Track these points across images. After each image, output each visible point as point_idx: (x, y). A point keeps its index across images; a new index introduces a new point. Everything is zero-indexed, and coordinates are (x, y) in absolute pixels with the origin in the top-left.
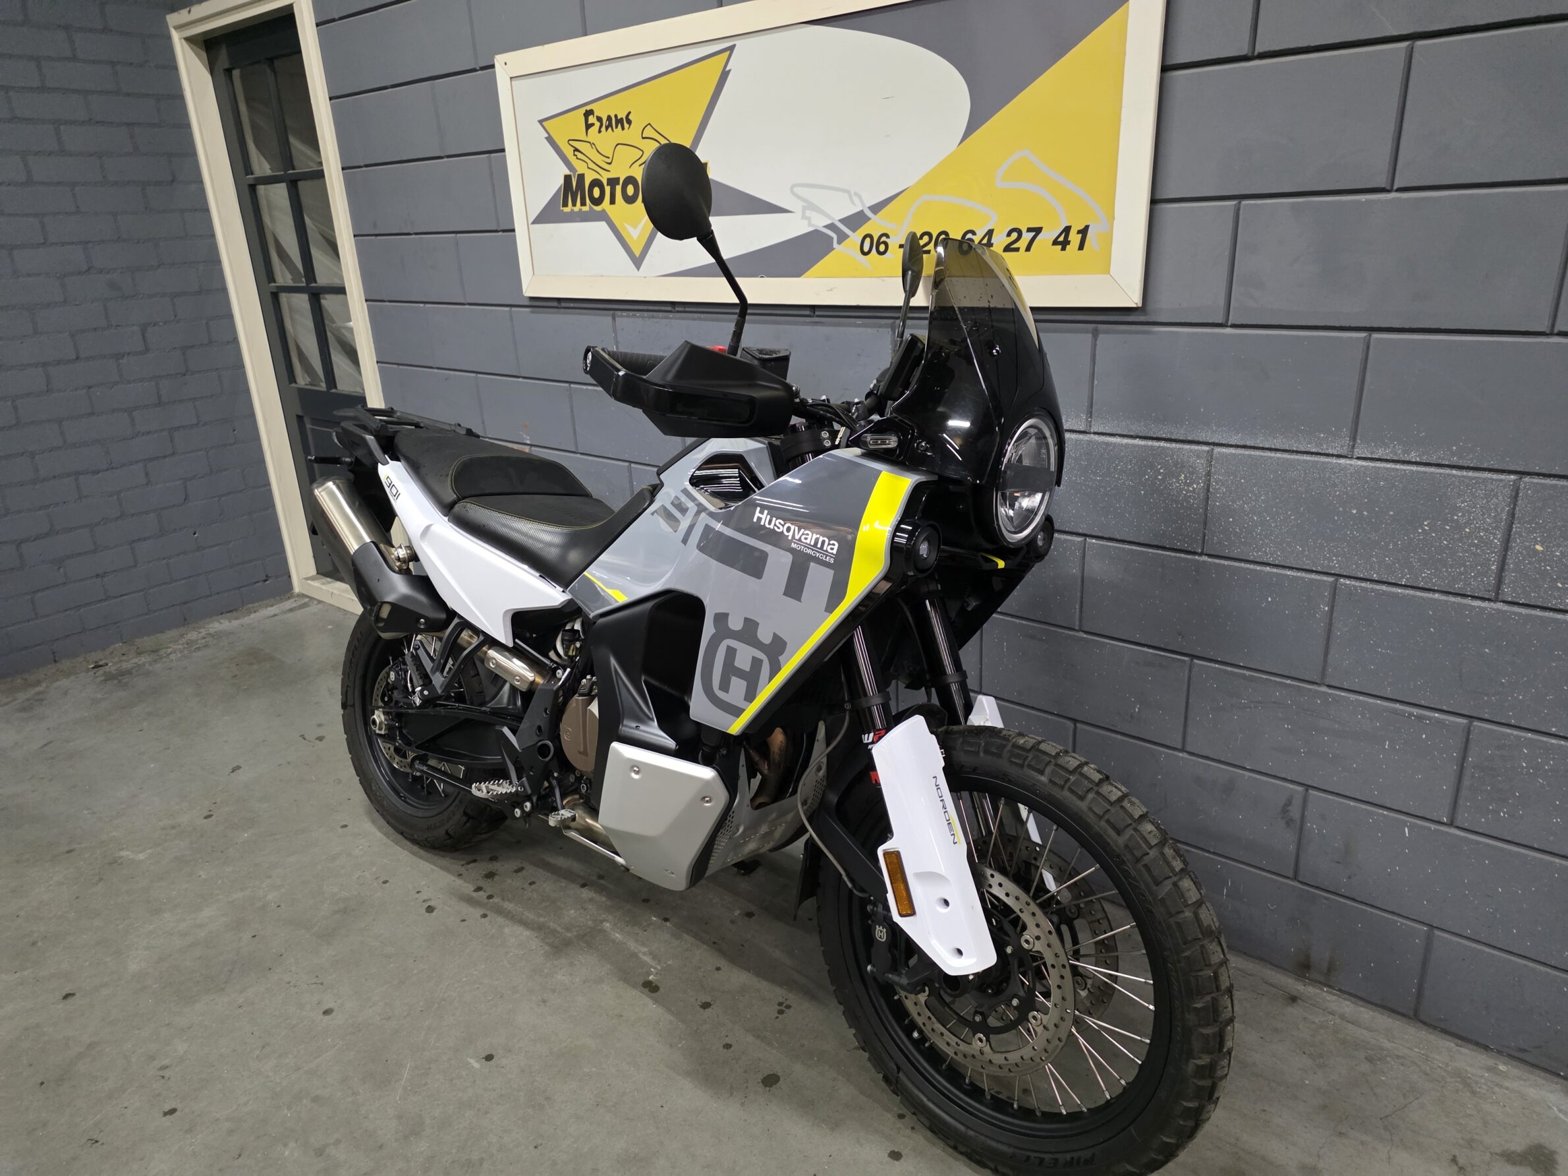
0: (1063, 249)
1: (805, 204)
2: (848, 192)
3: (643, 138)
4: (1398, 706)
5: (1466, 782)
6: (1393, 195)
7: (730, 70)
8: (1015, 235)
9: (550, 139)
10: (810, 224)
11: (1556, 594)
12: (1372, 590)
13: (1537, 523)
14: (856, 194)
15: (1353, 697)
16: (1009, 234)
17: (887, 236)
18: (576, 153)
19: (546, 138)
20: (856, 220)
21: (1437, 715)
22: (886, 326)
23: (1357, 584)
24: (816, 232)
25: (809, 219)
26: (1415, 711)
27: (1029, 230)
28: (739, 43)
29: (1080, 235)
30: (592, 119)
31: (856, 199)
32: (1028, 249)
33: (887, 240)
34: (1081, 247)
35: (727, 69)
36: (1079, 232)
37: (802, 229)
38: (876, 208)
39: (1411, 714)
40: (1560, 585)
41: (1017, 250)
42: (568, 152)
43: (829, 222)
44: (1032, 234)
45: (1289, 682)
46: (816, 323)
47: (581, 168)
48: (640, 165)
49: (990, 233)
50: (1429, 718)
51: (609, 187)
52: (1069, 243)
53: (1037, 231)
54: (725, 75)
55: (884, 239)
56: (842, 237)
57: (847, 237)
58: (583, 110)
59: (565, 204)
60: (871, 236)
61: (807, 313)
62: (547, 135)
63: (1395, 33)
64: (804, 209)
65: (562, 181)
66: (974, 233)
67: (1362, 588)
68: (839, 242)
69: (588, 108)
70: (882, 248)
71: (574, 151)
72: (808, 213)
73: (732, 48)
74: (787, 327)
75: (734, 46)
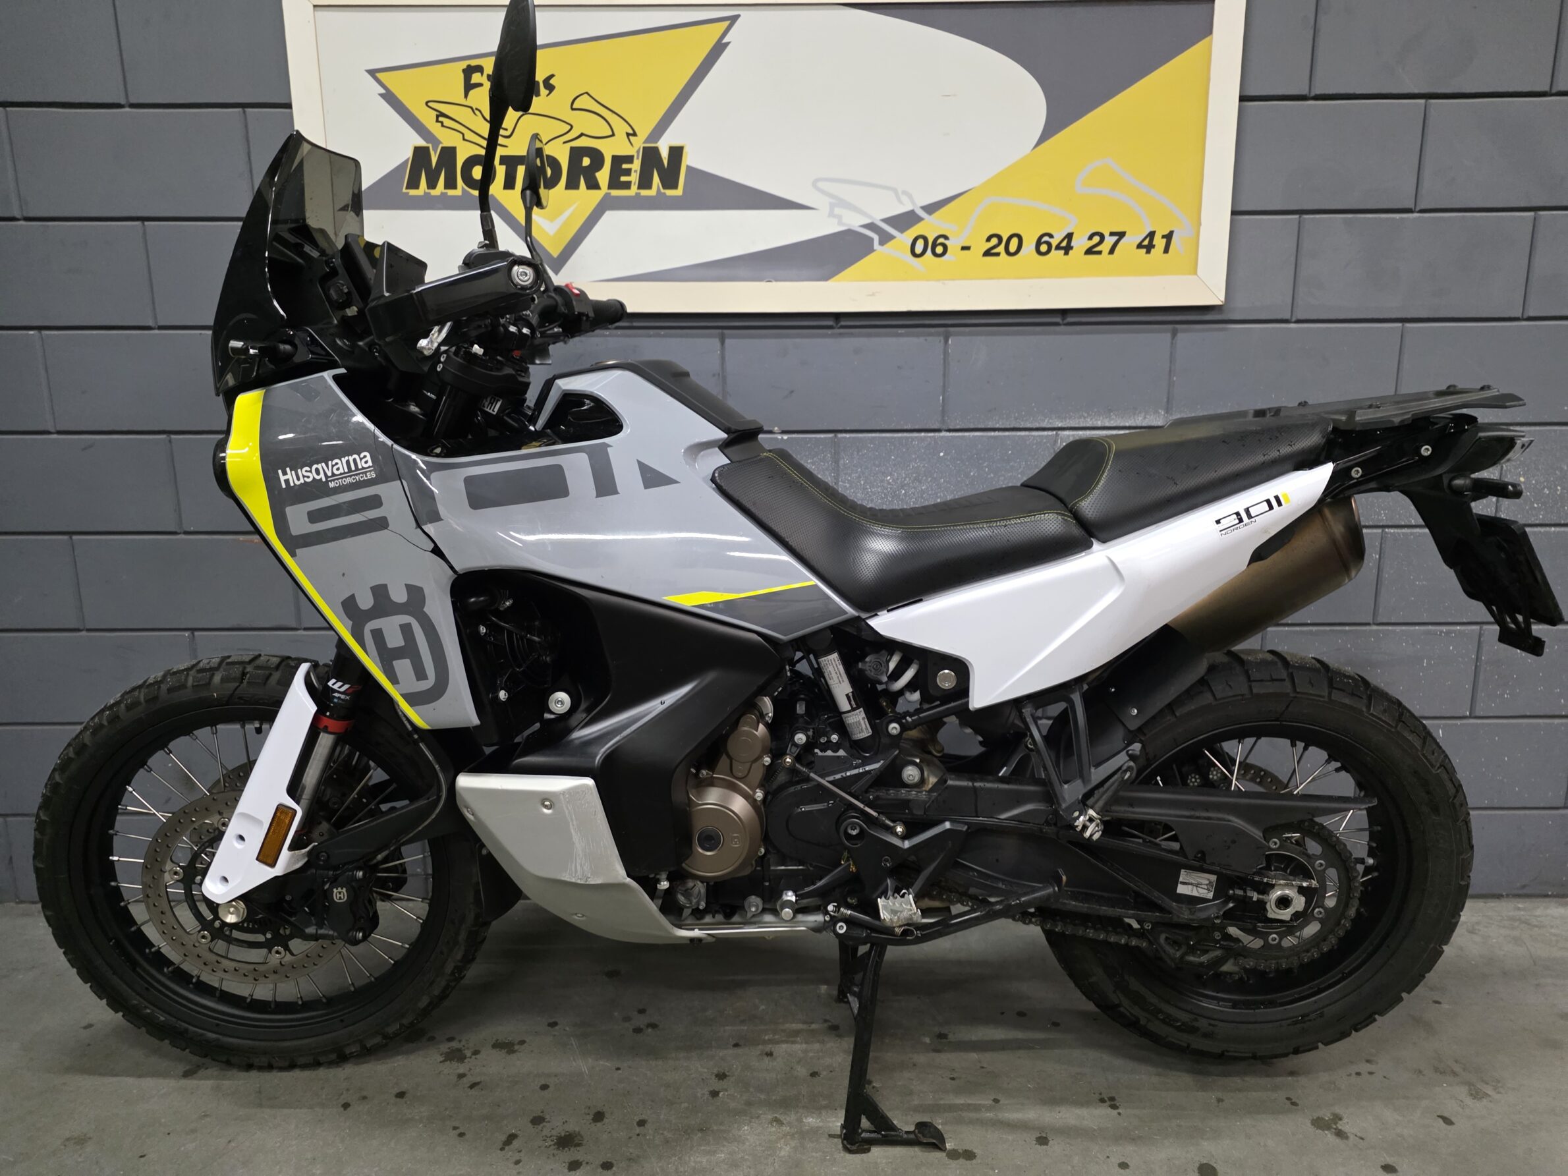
0: (1148, 252)
1: (833, 201)
2: (895, 190)
3: (573, 109)
4: (1430, 627)
5: (1482, 677)
6: (1416, 215)
7: (728, 43)
8: (1096, 239)
9: (390, 97)
10: (840, 223)
11: (1534, 512)
12: (1412, 534)
13: (1520, 461)
14: (904, 193)
15: (1398, 629)
16: (1090, 238)
17: (946, 238)
18: (441, 119)
19: (381, 95)
20: (905, 221)
21: (1458, 628)
22: (938, 334)
23: (1399, 531)
24: (849, 232)
25: (839, 217)
26: (1444, 628)
27: (1112, 234)
28: (745, 14)
29: (1165, 240)
30: (476, 78)
31: (904, 198)
32: (1112, 251)
33: (946, 242)
34: (1166, 250)
35: (725, 41)
36: (1163, 237)
37: (830, 227)
38: (931, 209)
39: (1441, 632)
40: (1536, 505)
41: (1100, 253)
42: (427, 118)
43: (867, 221)
44: (1115, 238)
45: (1347, 628)
46: (841, 335)
47: (448, 139)
48: (564, 143)
49: (1069, 236)
50: (1455, 632)
51: (503, 168)
52: (1153, 246)
53: (1121, 235)
54: (719, 48)
55: (941, 240)
56: (885, 238)
57: (892, 237)
58: (464, 65)
59: (413, 183)
60: (925, 239)
61: (830, 323)
62: (383, 91)
63: (1416, 91)
64: (832, 206)
65: (409, 154)
66: (1051, 236)
67: (1403, 534)
68: (882, 243)
69: (474, 63)
70: (939, 250)
71: (438, 117)
72: (837, 211)
73: (734, 19)
74: (798, 340)
75: (738, 16)
